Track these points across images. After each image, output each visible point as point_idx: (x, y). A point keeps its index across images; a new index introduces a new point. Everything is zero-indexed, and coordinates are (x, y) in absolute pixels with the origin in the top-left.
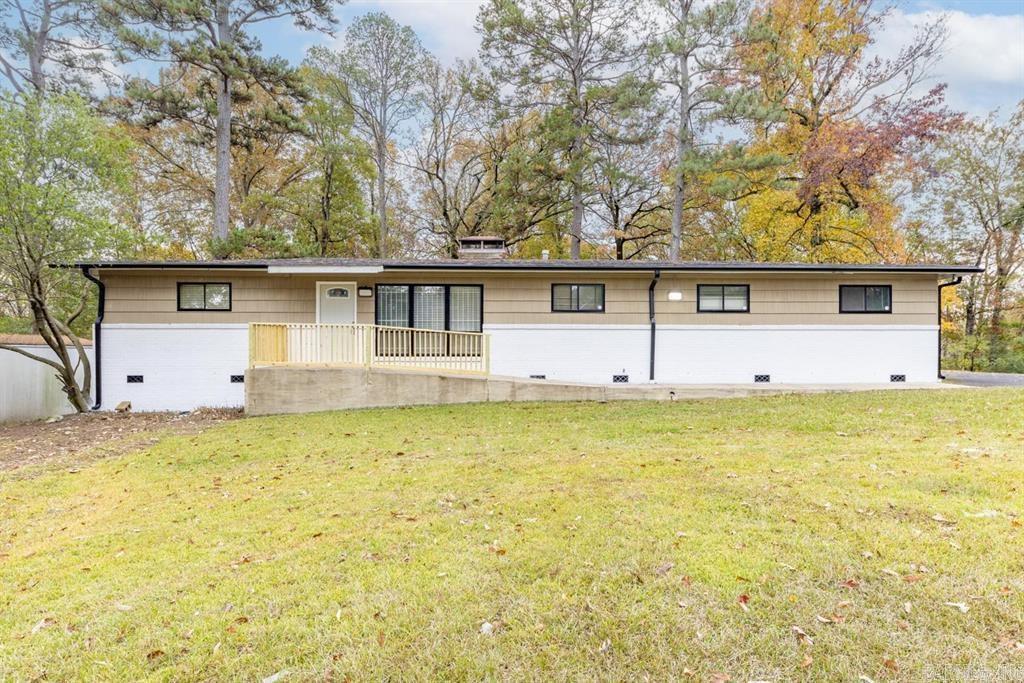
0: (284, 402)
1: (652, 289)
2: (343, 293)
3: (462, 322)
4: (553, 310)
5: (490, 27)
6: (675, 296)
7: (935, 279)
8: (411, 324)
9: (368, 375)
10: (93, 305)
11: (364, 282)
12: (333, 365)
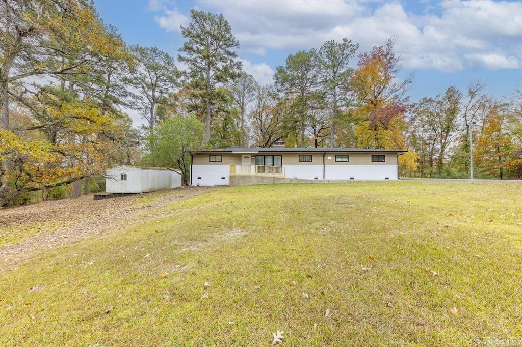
0: (238, 183)
1: (324, 156)
2: (248, 157)
3: (277, 165)
4: (299, 161)
5: (277, 78)
6: (330, 158)
7: (397, 153)
8: (264, 165)
9: (257, 177)
10: (190, 161)
11: (253, 155)
12: (249, 175)
